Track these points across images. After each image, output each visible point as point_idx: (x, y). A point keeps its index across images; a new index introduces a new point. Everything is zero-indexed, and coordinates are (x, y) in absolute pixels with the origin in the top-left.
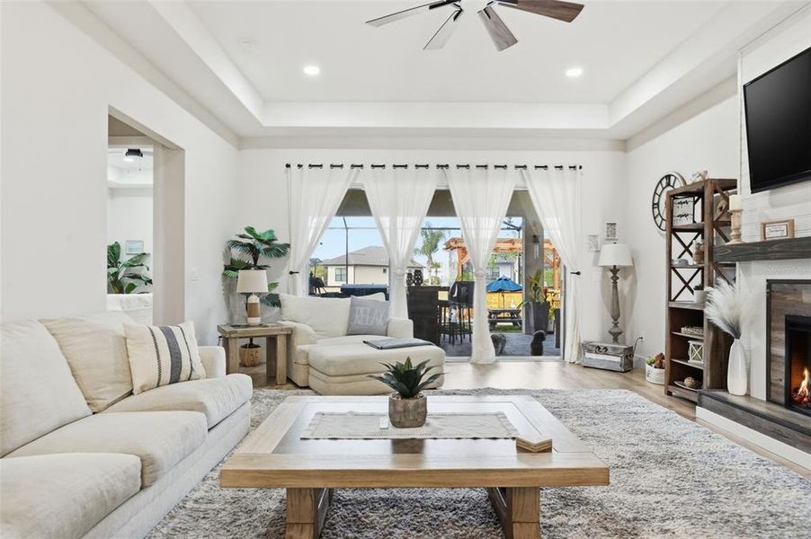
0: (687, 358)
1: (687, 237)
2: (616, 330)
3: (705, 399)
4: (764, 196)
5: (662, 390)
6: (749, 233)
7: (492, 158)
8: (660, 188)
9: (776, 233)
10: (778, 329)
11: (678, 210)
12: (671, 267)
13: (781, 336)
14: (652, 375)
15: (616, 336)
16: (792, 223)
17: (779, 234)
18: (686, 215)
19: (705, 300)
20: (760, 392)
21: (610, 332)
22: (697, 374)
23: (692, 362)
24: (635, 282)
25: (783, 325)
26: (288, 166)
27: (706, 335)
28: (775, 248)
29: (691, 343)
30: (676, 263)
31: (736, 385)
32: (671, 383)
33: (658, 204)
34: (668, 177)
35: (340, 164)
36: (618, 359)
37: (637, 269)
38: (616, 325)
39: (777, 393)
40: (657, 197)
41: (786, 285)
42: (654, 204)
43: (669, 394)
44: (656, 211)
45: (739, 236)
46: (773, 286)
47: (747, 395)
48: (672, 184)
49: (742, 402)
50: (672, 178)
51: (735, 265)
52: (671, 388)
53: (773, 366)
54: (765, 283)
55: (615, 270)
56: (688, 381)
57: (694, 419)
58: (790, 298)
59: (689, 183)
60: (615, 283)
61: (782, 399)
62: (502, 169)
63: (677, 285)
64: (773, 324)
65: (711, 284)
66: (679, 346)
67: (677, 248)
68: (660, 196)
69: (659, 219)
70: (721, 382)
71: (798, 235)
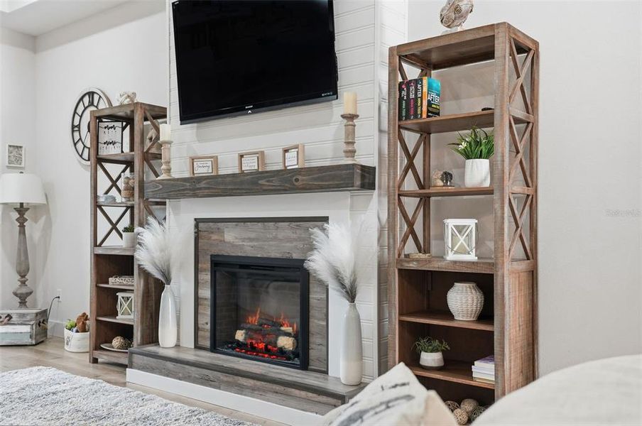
0: (115, 314)
1: (115, 170)
2: (24, 290)
3: (137, 358)
4: (191, 129)
5: (86, 358)
6: (177, 167)
8: (81, 108)
9: (203, 169)
10: (205, 270)
11: (105, 136)
12: (97, 206)
13: (206, 277)
14: (73, 342)
15: (23, 299)
16: (215, 160)
17: (205, 170)
18: (113, 143)
19: (136, 243)
20: (189, 341)
21: (16, 294)
22: (126, 331)
23: (121, 318)
24: (49, 224)
25: (208, 265)
27: (136, 282)
28: (202, 185)
29: (120, 295)
30: (102, 200)
31: (167, 335)
32: (97, 347)
33: (79, 126)
34: (91, 94)
36: (27, 329)
37: (51, 206)
38: (23, 283)
39: (204, 338)
40: (77, 118)
41: (211, 224)
42: (73, 127)
43: (95, 361)
44: (76, 135)
45: (169, 171)
46: (201, 225)
47: (177, 346)
48: (95, 104)
49: (171, 353)
50: (96, 97)
51: (164, 204)
52: (97, 354)
53: (201, 310)
54: (193, 223)
55: (21, 209)
56: (117, 342)
57: (124, 384)
58: (214, 237)
59: (115, 104)
60: (22, 226)
61: (208, 343)
63: (103, 226)
64: (200, 266)
65: (141, 225)
66: (106, 300)
67: (103, 183)
68: (81, 117)
69: (80, 146)
70: (152, 337)
71: (222, 172)
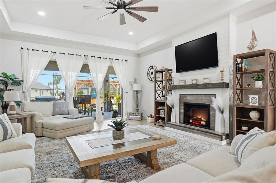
0: (160, 115)
1: (159, 83)
2: (138, 109)
3: (167, 124)
4: (179, 74)
5: (154, 124)
6: (176, 82)
7: (103, 55)
8: (149, 70)
9: (182, 83)
10: (182, 106)
11: (157, 76)
13: (183, 107)
14: (149, 120)
15: (137, 110)
16: (185, 81)
17: (183, 83)
18: (159, 77)
19: (166, 99)
20: (178, 121)
21: (136, 109)
22: (163, 119)
23: (161, 116)
24: (142, 95)
25: (183, 105)
26: (22, 48)
27: (166, 108)
28: (183, 87)
29: (161, 110)
30: (157, 90)
31: (173, 120)
32: (156, 122)
33: (149, 73)
34: (152, 66)
35: (46, 51)
36: (139, 117)
37: (142, 91)
38: (137, 107)
39: (182, 121)
40: (149, 71)
41: (184, 95)
42: (148, 73)
43: (155, 124)
44: (148, 75)
45: (173, 83)
46: (181, 95)
47: (175, 122)
48: (153, 68)
49: (174, 124)
50: (153, 67)
51: (172, 91)
52: (156, 123)
53: (181, 115)
54: (179, 95)
55: (137, 91)
56: (160, 121)
57: (164, 130)
58: (184, 98)
59: (158, 69)
60: (137, 95)
61: (183, 122)
62: (105, 59)
63: (157, 95)
64: (181, 105)
65: (167, 95)
66: (158, 111)
67: (157, 86)
68: (150, 71)
69: (149, 78)
70: (169, 119)
71: (187, 84)
